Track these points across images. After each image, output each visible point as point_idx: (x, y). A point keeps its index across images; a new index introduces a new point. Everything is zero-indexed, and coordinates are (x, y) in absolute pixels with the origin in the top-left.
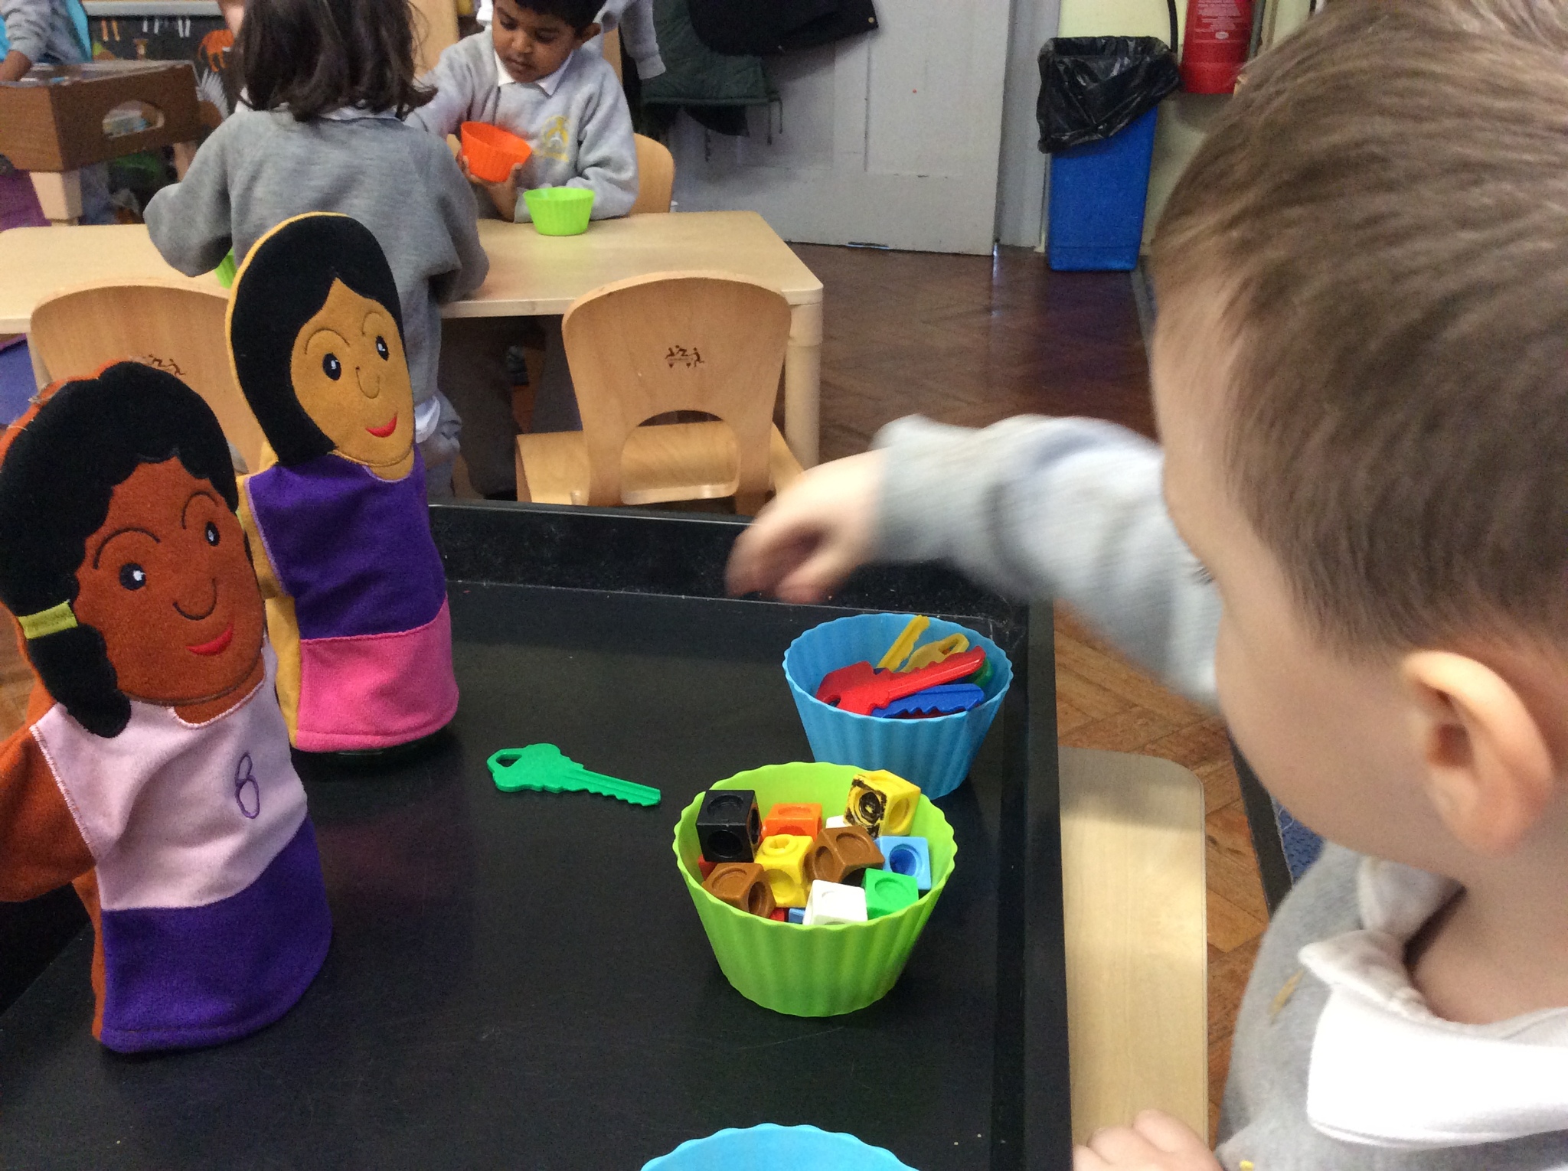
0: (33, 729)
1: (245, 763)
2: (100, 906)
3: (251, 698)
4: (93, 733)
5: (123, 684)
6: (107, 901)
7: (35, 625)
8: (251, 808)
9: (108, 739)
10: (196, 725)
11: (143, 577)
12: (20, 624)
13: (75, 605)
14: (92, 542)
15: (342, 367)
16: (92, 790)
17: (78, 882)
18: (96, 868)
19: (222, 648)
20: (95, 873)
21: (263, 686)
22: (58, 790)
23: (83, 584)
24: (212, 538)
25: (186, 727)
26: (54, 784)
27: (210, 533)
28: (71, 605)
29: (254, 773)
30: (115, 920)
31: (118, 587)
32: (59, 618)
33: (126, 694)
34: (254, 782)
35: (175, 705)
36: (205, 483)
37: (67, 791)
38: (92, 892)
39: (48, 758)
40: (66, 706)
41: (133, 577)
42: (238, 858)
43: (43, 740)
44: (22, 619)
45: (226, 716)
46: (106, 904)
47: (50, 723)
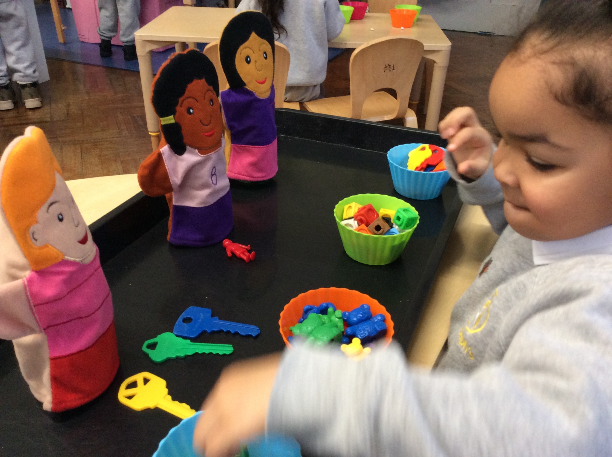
0: (161, 150)
1: (214, 169)
2: (172, 204)
3: (218, 151)
4: (176, 154)
5: (185, 140)
6: (175, 202)
7: (164, 121)
8: (215, 182)
9: (179, 156)
10: (203, 156)
11: (193, 112)
12: (160, 119)
13: (175, 117)
14: (181, 100)
15: (252, 61)
16: (175, 170)
17: (167, 196)
18: (173, 193)
19: (211, 136)
20: (172, 194)
21: (221, 149)
22: (166, 167)
23: (177, 111)
24: (211, 104)
25: (200, 156)
26: (164, 166)
27: (211, 102)
28: (174, 117)
29: (216, 173)
30: (177, 208)
31: (186, 114)
32: (170, 120)
33: (186, 144)
34: (216, 175)
35: (198, 149)
36: (211, 88)
37: (168, 169)
38: (171, 199)
39: (164, 159)
40: (170, 145)
41: (190, 112)
42: (211, 195)
43: (163, 153)
44: (161, 119)
45: (210, 155)
46: (174, 203)
47: (165, 149)
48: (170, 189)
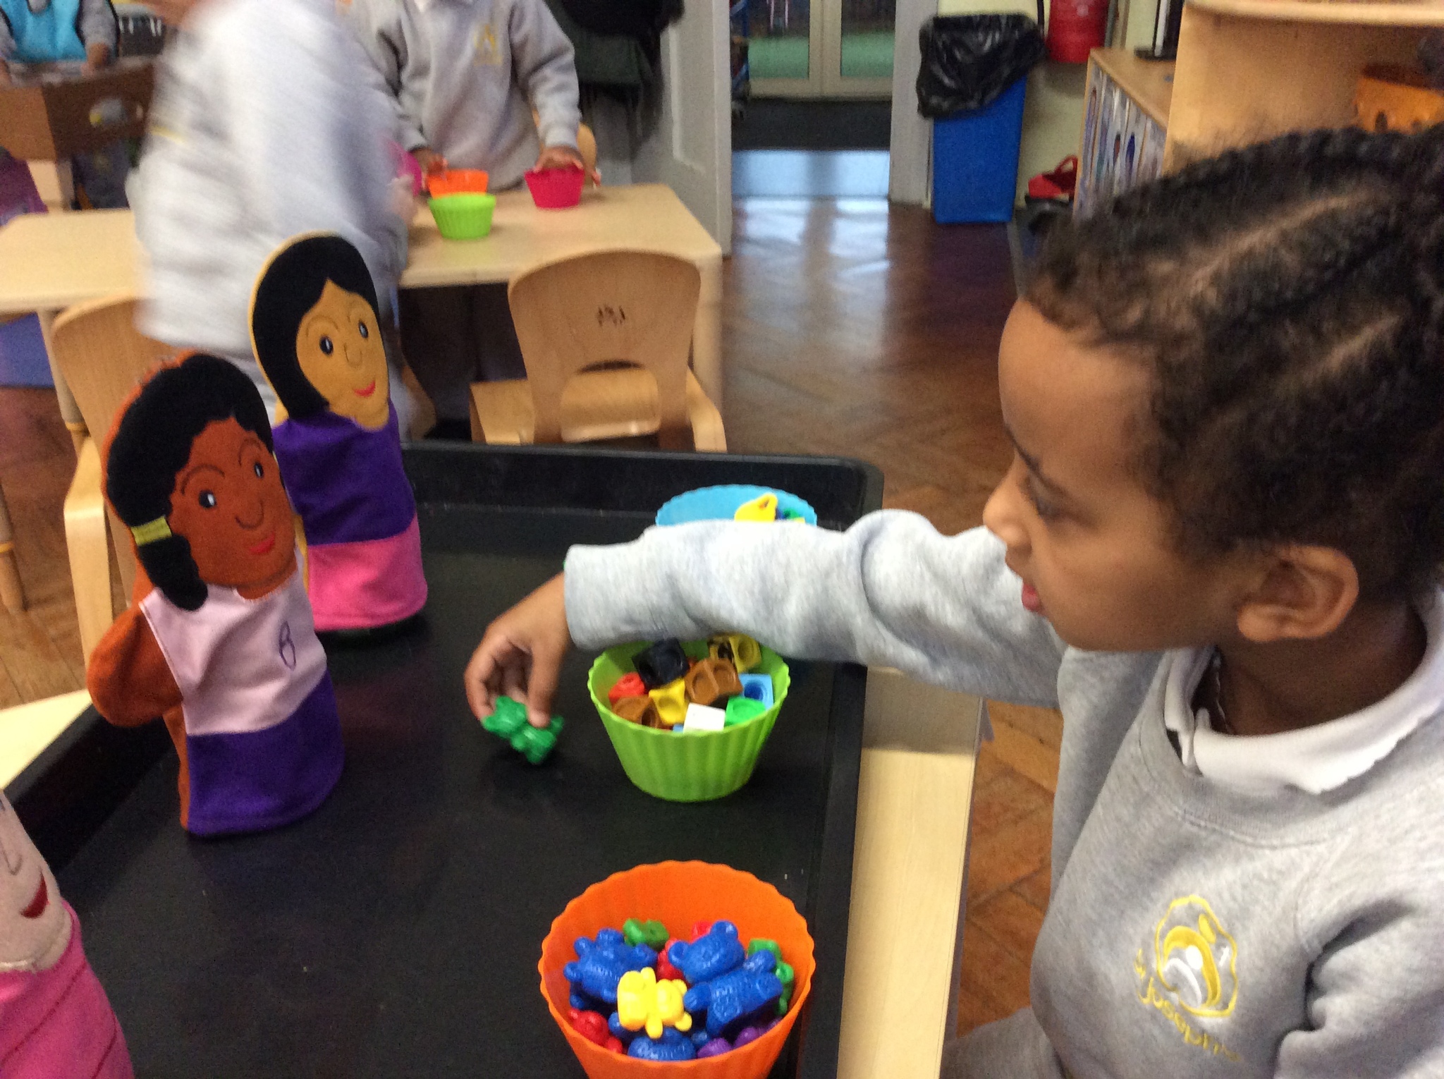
0: (141, 606)
1: (285, 630)
3: (289, 584)
4: (181, 608)
7: (143, 534)
9: (191, 614)
10: (252, 602)
11: (215, 501)
12: (133, 532)
13: (170, 520)
15: (335, 346)
17: (169, 716)
18: (183, 706)
19: (268, 550)
20: (181, 709)
21: (295, 576)
22: (159, 647)
23: (175, 505)
24: (259, 473)
25: (247, 604)
26: (155, 644)
27: (257, 469)
28: (166, 520)
30: (198, 742)
31: (199, 509)
33: (205, 581)
34: (291, 643)
35: (237, 589)
37: (164, 648)
39: (151, 626)
40: (163, 590)
41: (208, 501)
45: (271, 596)
46: (190, 729)
47: (152, 602)
48: (175, 698)
